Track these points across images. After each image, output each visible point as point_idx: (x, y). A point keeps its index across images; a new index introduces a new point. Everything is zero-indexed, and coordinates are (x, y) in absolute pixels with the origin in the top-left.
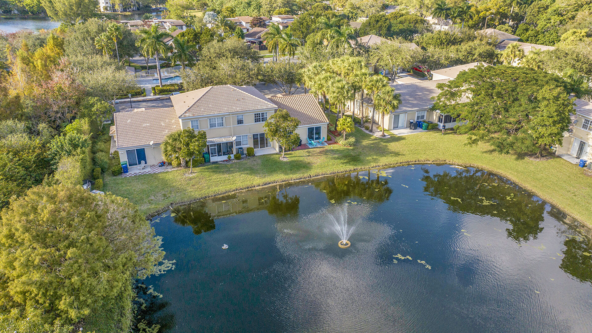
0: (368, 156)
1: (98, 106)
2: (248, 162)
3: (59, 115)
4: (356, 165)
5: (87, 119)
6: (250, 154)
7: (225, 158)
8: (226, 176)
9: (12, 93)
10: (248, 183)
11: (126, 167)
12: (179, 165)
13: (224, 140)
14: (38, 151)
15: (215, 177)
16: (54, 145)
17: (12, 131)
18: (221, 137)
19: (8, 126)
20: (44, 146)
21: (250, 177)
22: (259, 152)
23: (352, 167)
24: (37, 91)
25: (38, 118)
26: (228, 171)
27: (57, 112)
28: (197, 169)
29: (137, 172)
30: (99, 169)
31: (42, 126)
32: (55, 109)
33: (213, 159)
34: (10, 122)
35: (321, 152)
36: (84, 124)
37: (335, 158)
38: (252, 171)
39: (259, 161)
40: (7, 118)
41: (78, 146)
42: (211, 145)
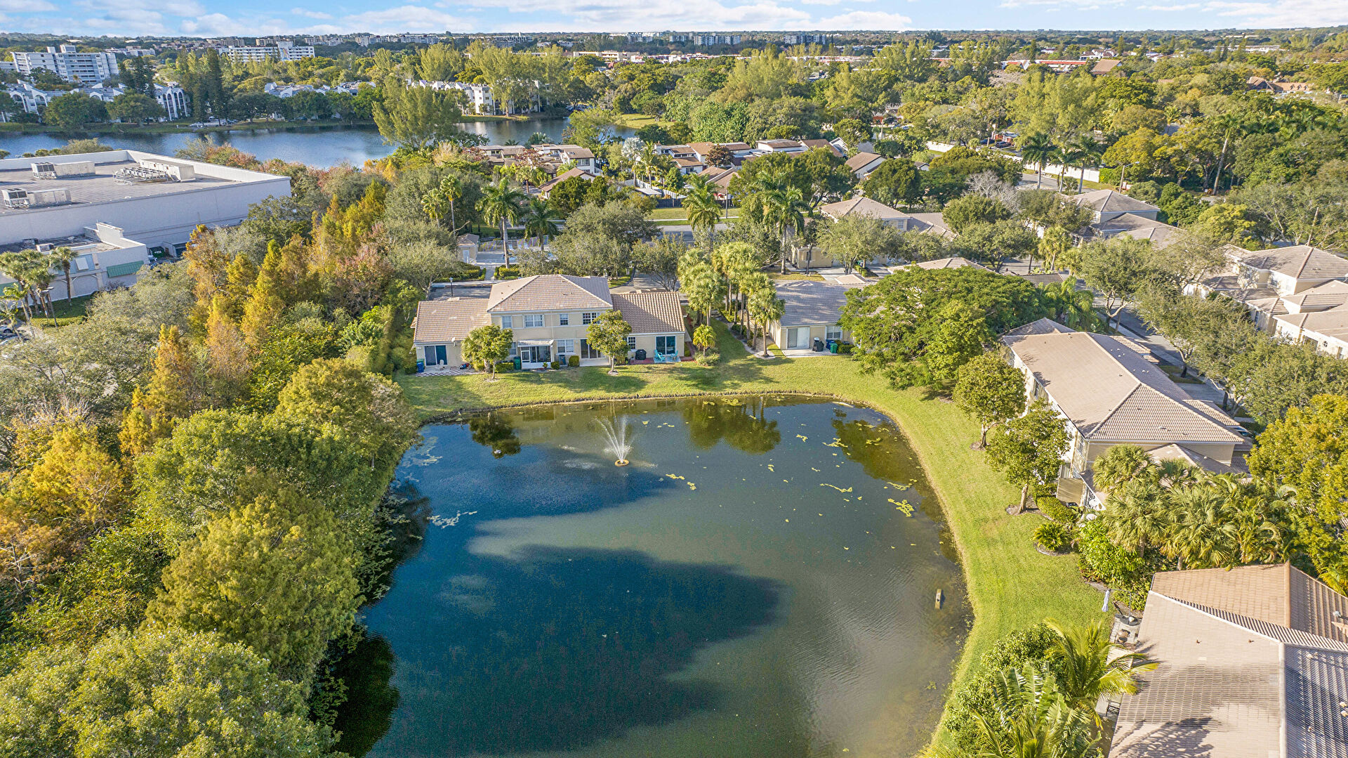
0: (727, 379)
1: (405, 291)
2: (565, 373)
3: (359, 300)
4: (704, 389)
5: (390, 306)
6: (574, 363)
7: (540, 365)
8: (534, 386)
9: (313, 268)
10: (557, 397)
11: (422, 365)
12: (482, 368)
13: (540, 343)
14: (329, 338)
15: (520, 386)
16: (346, 333)
17: (307, 315)
18: (538, 340)
19: (303, 309)
20: (336, 333)
21: (562, 389)
22: (587, 363)
23: (697, 391)
24: (340, 269)
25: (335, 302)
26: (539, 382)
27: (358, 296)
28: (503, 375)
29: (434, 372)
30: (392, 366)
31: (338, 311)
32: (356, 291)
33: (525, 365)
34: (305, 305)
35: (665, 369)
36: (386, 313)
37: (681, 379)
38: (569, 384)
39: (581, 374)
40: (303, 299)
41: (371, 335)
42: (522, 348)
